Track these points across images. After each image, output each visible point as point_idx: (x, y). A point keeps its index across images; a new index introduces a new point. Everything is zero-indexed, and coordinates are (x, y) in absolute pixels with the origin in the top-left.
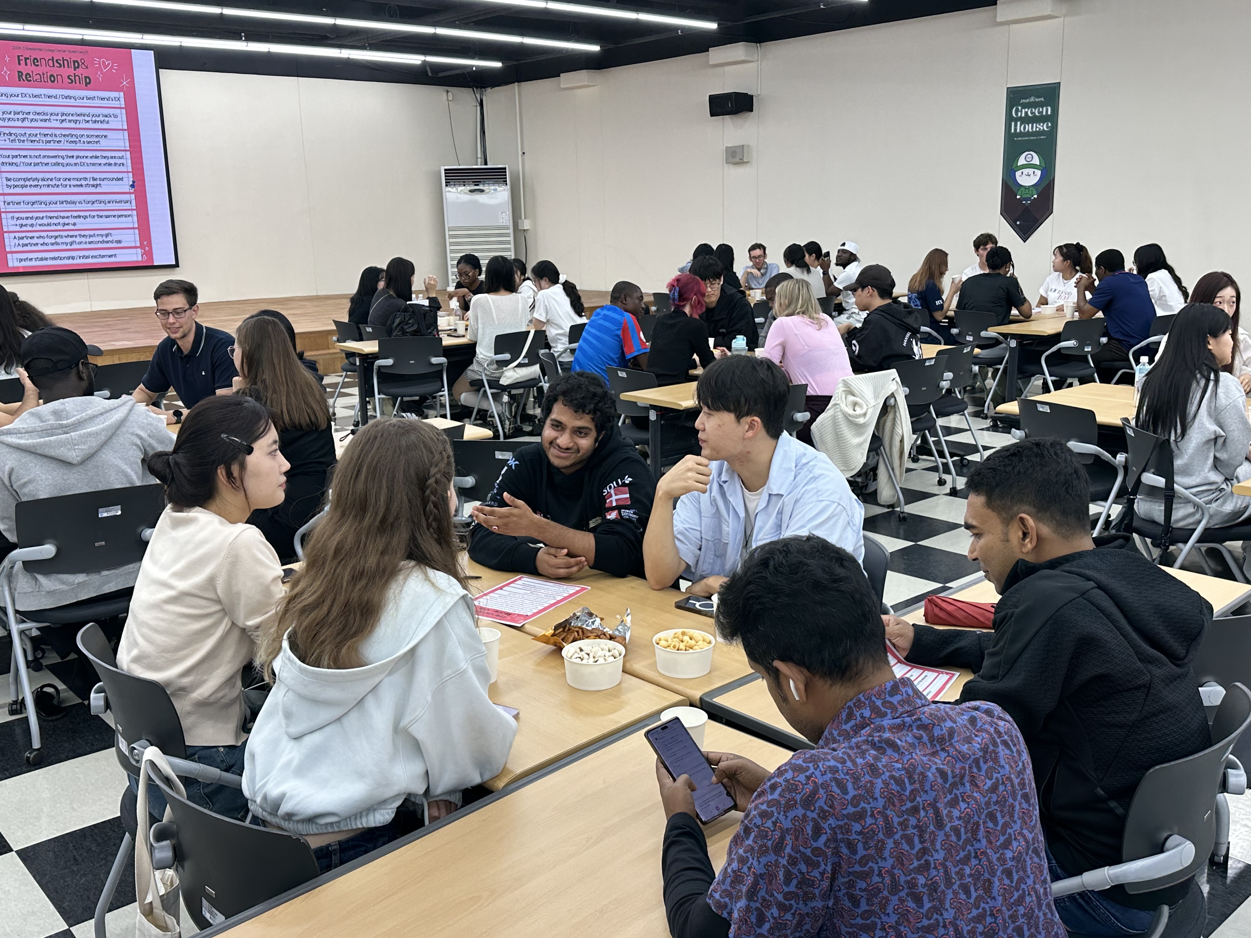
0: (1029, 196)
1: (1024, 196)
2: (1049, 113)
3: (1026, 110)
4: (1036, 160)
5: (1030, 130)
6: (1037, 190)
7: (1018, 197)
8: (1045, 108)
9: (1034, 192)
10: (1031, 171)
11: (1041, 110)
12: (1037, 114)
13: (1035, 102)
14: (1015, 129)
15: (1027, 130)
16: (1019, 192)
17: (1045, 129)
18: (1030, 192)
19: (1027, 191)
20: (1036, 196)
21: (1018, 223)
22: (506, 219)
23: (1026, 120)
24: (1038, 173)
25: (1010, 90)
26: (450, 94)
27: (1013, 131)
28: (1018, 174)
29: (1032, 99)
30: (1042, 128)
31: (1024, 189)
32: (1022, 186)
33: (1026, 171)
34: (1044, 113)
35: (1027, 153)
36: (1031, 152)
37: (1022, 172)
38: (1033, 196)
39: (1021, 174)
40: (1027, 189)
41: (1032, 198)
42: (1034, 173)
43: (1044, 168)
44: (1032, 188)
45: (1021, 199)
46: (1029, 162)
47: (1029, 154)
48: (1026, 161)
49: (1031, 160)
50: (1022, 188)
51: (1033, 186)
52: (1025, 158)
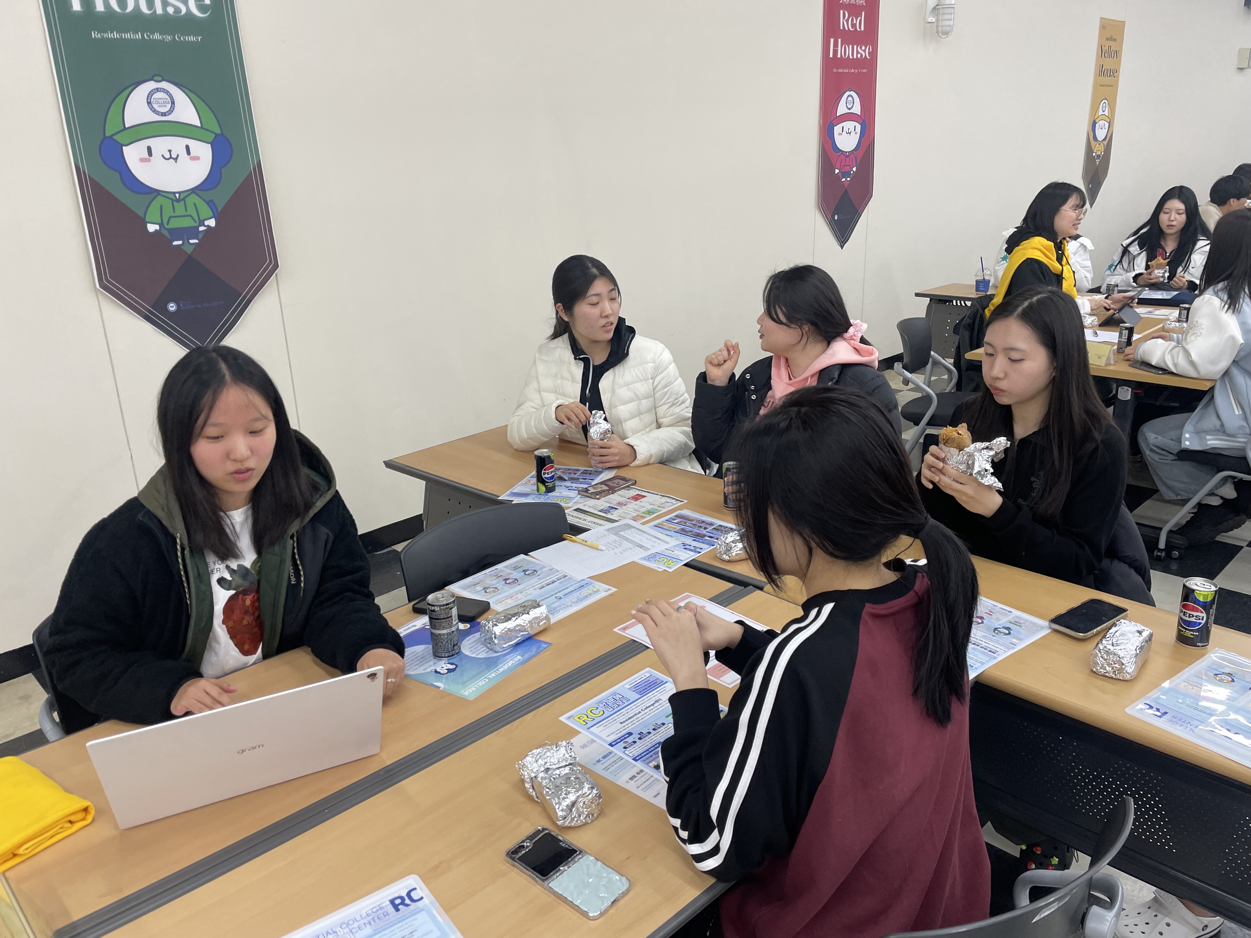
0: (187, 223)
1: (175, 224)
4: (186, 110)
6: (211, 204)
7: (152, 228)
9: (205, 210)
10: (178, 144)
16: (153, 212)
17: (199, 13)
18: (192, 211)
19: (180, 208)
20: (212, 223)
21: (172, 307)
24: (203, 149)
28: (132, 153)
30: (184, 10)
31: (167, 204)
32: (156, 192)
33: (161, 145)
35: (151, 85)
36: (165, 85)
37: (149, 149)
38: (202, 223)
39: (146, 155)
40: (178, 201)
41: (202, 228)
42: (188, 152)
43: (217, 135)
44: (194, 198)
45: (166, 233)
46: (164, 114)
47: (158, 90)
48: (155, 111)
49: (171, 111)
50: (159, 200)
51: (194, 190)
52: (149, 103)
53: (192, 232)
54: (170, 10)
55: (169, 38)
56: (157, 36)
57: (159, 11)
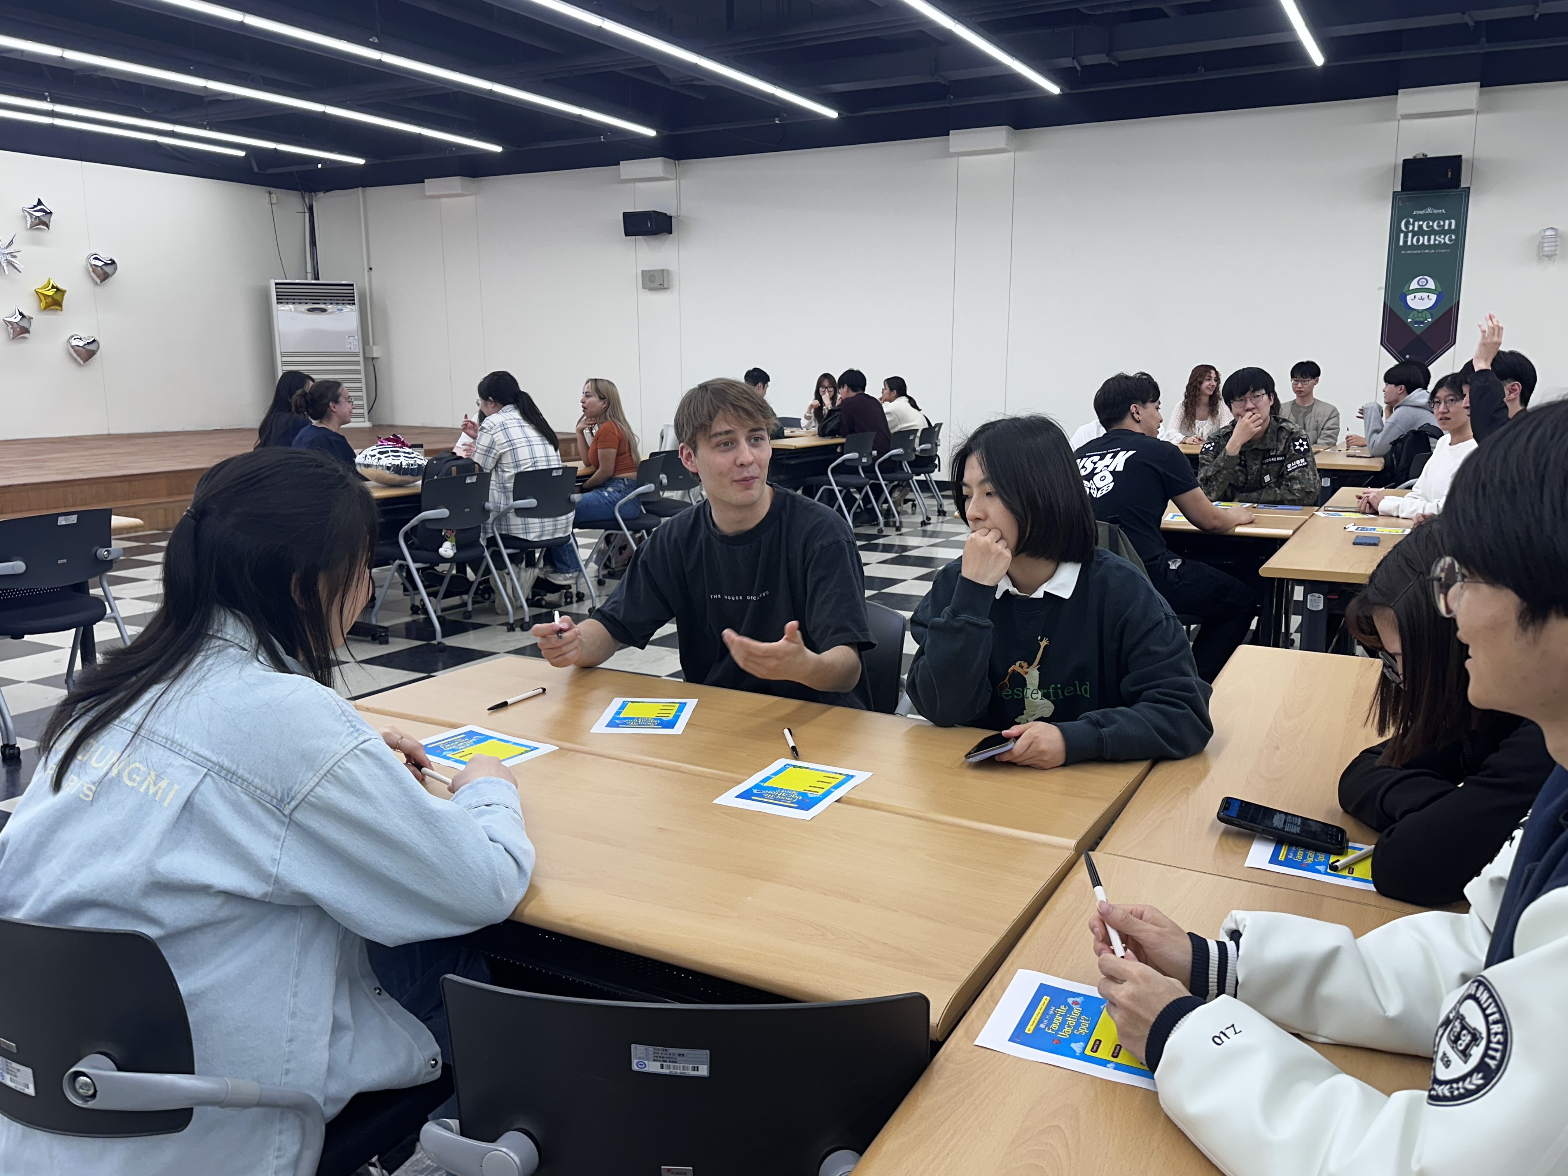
0: (1422, 319)
2: (1454, 226)
3: (1421, 223)
5: (1426, 243)
6: (1431, 314)
8: (1447, 222)
9: (1429, 315)
11: (1442, 223)
12: (1435, 227)
13: (1433, 213)
14: (1404, 242)
15: (1421, 242)
18: (1424, 316)
19: (1420, 315)
22: (355, 345)
23: (1420, 233)
26: (273, 196)
27: (1401, 244)
29: (1429, 211)
30: (1442, 241)
31: (1416, 313)
34: (1446, 227)
40: (1421, 312)
42: (1428, 298)
43: (1442, 293)
44: (1426, 313)
45: (1412, 324)
51: (1426, 310)
52: (1418, 282)
53: (1422, 323)
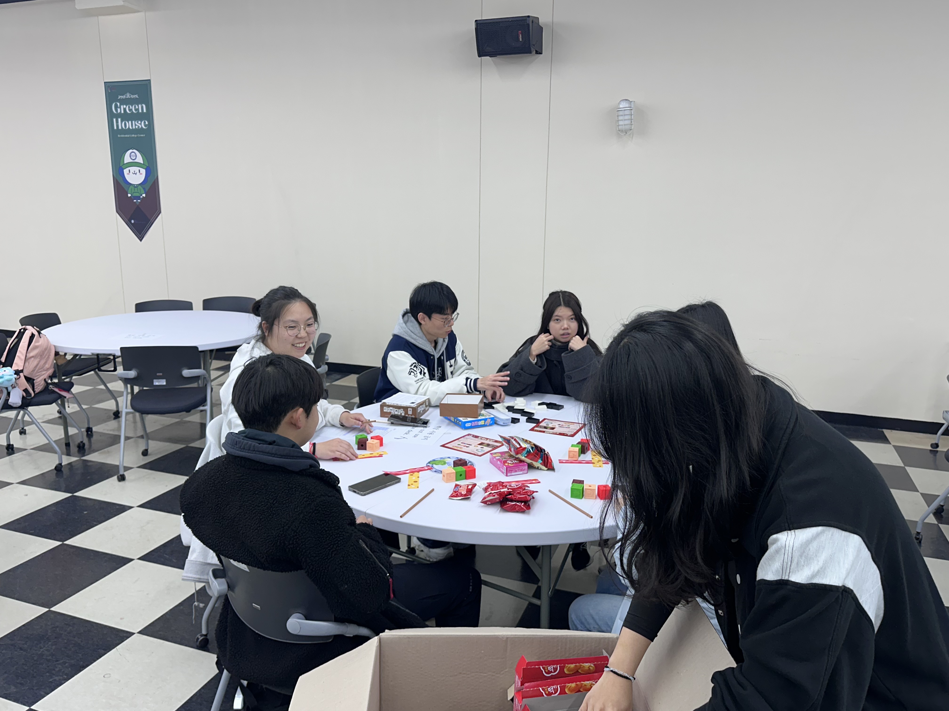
0: (138, 195)
1: (135, 195)
2: (145, 111)
3: (125, 106)
4: (140, 159)
6: (144, 189)
7: (129, 195)
8: (140, 106)
9: (143, 191)
10: (136, 169)
11: (137, 107)
12: (134, 111)
13: (131, 98)
14: (117, 126)
15: (127, 127)
16: (129, 191)
17: (144, 127)
18: (139, 191)
19: (136, 189)
20: (144, 195)
21: (133, 222)
23: (126, 117)
24: (143, 171)
25: (108, 84)
27: (115, 128)
28: (126, 171)
29: (128, 96)
30: (140, 127)
31: (133, 187)
32: (131, 184)
33: (132, 169)
34: (140, 111)
35: (131, 151)
36: (134, 151)
37: (129, 170)
38: (141, 195)
39: (128, 172)
40: (136, 187)
41: (141, 197)
42: (139, 172)
43: (147, 167)
44: (140, 187)
45: (132, 198)
46: (134, 160)
47: (132, 152)
48: (131, 159)
49: (135, 159)
50: (131, 187)
51: (140, 184)
52: (130, 156)
54: (137, 127)
55: (136, 136)
56: (133, 136)
57: (134, 128)
